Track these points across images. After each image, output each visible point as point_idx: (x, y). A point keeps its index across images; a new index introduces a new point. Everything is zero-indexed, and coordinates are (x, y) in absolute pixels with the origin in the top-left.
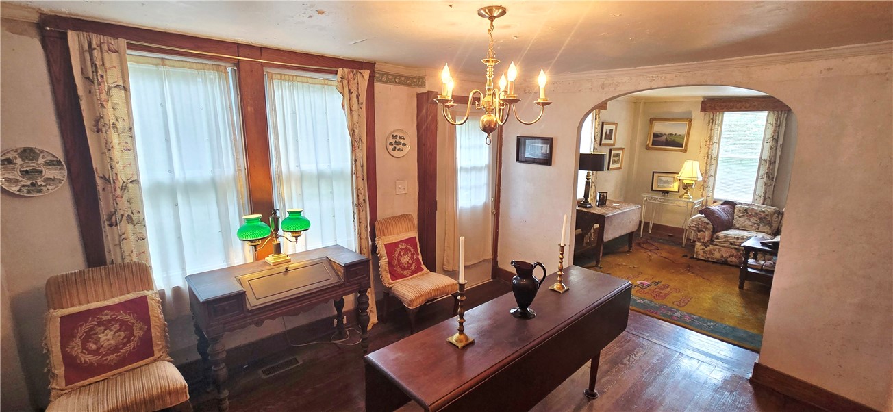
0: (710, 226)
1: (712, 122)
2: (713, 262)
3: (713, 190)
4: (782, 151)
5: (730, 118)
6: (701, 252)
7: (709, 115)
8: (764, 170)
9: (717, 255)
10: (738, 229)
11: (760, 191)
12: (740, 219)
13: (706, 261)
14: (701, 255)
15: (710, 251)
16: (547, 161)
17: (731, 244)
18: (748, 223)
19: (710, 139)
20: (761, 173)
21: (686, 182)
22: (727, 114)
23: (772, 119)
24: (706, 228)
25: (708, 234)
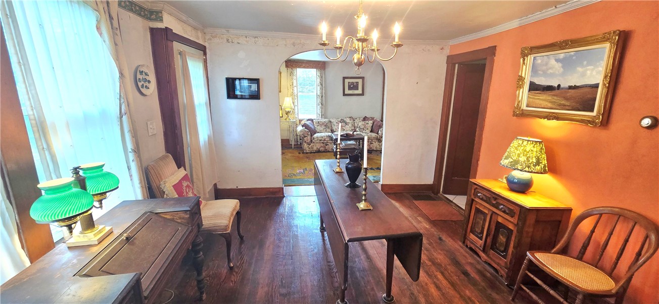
0: (309, 133)
1: (291, 74)
2: (314, 153)
3: (298, 114)
4: (325, 90)
5: (300, 72)
6: (307, 149)
7: (290, 70)
8: (319, 100)
9: (315, 148)
10: (318, 132)
11: (319, 112)
12: (318, 127)
13: (311, 153)
14: (308, 150)
15: (312, 147)
16: (255, 96)
17: (320, 141)
18: (322, 129)
19: (292, 84)
20: (318, 102)
21: (287, 110)
22: (299, 70)
23: (319, 74)
24: (308, 134)
25: (309, 137)
